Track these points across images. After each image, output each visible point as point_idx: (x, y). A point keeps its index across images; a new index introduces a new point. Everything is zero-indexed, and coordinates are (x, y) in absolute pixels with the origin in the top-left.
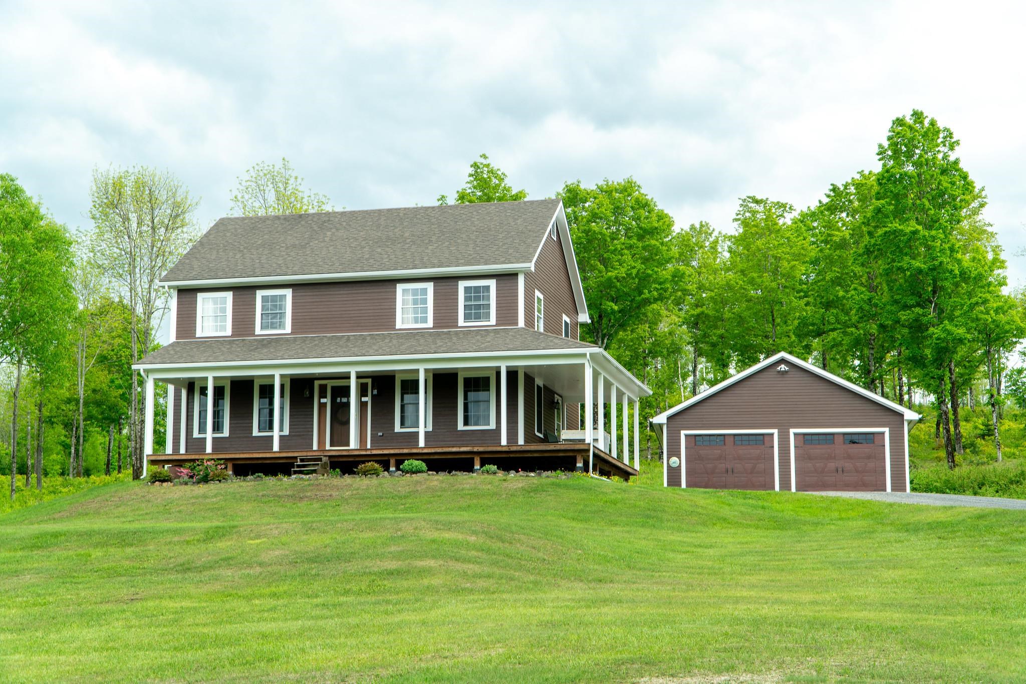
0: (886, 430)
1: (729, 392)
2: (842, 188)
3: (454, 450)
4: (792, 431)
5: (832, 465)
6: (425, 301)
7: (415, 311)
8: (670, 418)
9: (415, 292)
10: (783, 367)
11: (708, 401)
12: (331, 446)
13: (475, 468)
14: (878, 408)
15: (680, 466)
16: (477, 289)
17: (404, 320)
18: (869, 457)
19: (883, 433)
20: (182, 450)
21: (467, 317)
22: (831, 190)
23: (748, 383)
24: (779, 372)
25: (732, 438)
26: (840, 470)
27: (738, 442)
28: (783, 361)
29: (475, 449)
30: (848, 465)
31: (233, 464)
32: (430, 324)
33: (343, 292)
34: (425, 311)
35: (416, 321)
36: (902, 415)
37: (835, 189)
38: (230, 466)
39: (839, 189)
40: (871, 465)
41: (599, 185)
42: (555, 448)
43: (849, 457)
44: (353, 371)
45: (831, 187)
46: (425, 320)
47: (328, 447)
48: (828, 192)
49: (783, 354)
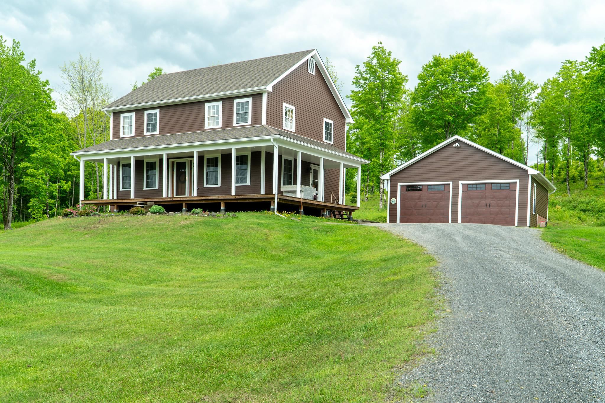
0: (518, 181)
1: (426, 160)
2: (599, 49)
3: (210, 198)
4: (460, 183)
5: (483, 202)
6: (218, 113)
8: (392, 176)
9: (214, 108)
10: (457, 144)
11: (414, 166)
12: (176, 195)
13: (222, 208)
14: (514, 167)
15: (396, 203)
16: (242, 104)
17: (208, 124)
18: (506, 197)
19: (516, 183)
20: (115, 198)
21: (238, 121)
22: (592, 51)
23: (437, 155)
24: (455, 147)
25: (426, 187)
26: (488, 205)
27: (429, 190)
28: (457, 141)
29: (220, 198)
30: (493, 202)
31: (117, 206)
32: (220, 125)
34: (218, 118)
35: (214, 124)
36: (527, 171)
37: (594, 50)
38: (115, 206)
39: (597, 49)
40: (507, 202)
41: (452, 55)
42: (258, 197)
43: (494, 197)
44: (165, 154)
45: (593, 49)
46: (218, 123)
48: (591, 52)
49: (456, 137)
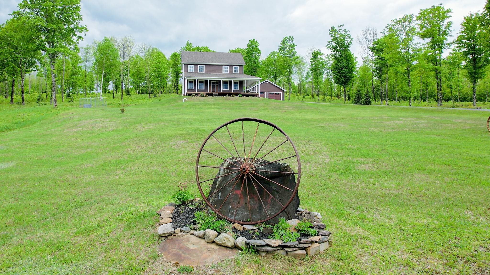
9: (226, 67)
16: (236, 67)
17: (224, 72)
32: (228, 72)
33: (213, 67)
43: (276, 96)
47: (211, 92)
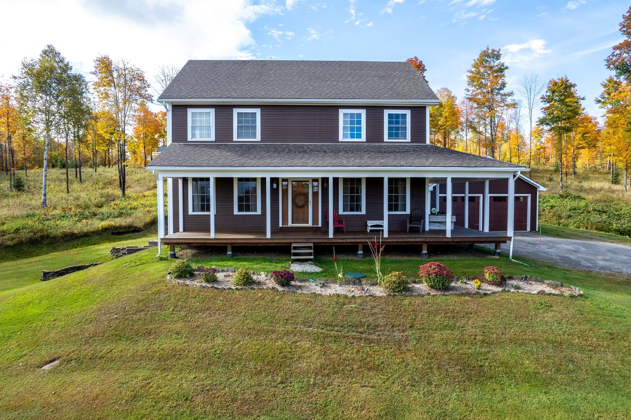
6: (359, 122)
7: (352, 129)
9: (352, 115)
16: (397, 116)
21: (390, 135)
32: (363, 138)
34: (359, 129)
35: (352, 136)
46: (359, 136)
